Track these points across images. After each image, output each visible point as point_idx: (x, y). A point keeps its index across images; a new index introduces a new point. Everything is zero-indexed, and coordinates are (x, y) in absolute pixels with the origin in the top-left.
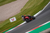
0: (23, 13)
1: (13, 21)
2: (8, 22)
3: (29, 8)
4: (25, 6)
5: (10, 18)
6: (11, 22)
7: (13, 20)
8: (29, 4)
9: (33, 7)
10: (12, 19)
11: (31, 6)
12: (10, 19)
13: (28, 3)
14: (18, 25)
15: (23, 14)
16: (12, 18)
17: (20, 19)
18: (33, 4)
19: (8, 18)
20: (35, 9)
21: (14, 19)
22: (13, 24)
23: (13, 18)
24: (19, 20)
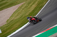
3: (16, 18)
4: (11, 17)
8: (16, 14)
9: (20, 18)
11: (18, 17)
13: (14, 13)
18: (21, 14)
20: (23, 20)
24: (5, 32)
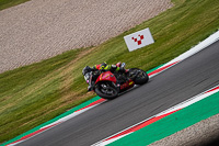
0: (183, 10)
1: (140, 46)
2: (116, 51)
5: (126, 33)
6: (130, 50)
7: (139, 43)
10: (136, 35)
12: (128, 39)
14: (159, 64)
15: (182, 14)
16: (133, 30)
17: (172, 37)
19: (115, 33)
21: (142, 37)
22: (138, 60)
23: (141, 32)
